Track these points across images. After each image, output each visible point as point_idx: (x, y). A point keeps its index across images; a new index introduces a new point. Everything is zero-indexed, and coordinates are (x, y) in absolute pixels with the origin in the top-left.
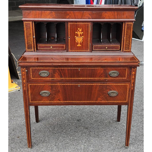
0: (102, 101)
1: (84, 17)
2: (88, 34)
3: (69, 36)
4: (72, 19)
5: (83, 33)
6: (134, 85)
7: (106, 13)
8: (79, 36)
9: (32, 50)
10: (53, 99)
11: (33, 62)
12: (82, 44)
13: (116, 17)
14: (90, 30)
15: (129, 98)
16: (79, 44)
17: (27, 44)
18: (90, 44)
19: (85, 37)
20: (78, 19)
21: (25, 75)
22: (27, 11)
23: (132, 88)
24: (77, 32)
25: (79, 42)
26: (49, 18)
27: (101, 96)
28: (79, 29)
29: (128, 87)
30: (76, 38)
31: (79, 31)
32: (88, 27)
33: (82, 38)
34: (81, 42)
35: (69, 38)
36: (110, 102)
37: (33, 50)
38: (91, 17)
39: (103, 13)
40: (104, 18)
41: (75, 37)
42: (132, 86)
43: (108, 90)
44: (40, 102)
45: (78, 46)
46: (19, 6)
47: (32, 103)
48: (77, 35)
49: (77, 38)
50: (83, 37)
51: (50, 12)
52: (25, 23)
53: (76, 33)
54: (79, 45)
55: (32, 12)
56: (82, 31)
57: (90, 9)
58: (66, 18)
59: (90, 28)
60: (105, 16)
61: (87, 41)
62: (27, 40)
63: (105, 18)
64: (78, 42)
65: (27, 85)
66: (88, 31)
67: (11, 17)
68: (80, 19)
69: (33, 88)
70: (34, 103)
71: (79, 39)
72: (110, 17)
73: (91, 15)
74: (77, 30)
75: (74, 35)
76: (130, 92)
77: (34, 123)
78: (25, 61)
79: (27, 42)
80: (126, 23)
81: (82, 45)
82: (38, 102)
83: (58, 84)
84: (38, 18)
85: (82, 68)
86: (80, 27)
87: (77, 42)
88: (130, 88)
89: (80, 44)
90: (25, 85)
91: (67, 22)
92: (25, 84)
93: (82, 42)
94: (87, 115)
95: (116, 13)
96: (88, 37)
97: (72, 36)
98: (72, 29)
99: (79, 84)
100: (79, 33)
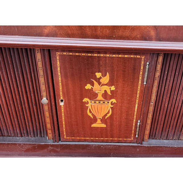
3: (62, 98)
5: (113, 88)
8: (100, 97)
12: (108, 121)
16: (99, 120)
18: (137, 122)
19: (122, 102)
24: (93, 84)
25: (99, 116)
28: (98, 75)
30: (88, 103)
31: (99, 83)
32: (135, 70)
33: (112, 104)
34: (106, 115)
35: (62, 104)
41: (86, 100)
45: (94, 125)
48: (93, 96)
49: (90, 104)
50: (114, 101)
53: (87, 87)
54: (98, 124)
56: (110, 84)
59: (144, 74)
64: (94, 116)
74: (90, 78)
81: (109, 124)
86: (102, 69)
87: (90, 114)
89: (103, 120)
91: (49, 50)
93: (109, 115)
96: (131, 103)
97: (72, 98)
100: (99, 89)
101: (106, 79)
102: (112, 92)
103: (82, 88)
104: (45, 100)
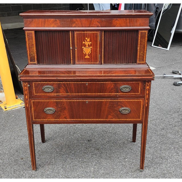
0: (113, 119)
1: (92, 26)
2: (97, 44)
3: (76, 47)
4: (79, 27)
5: (91, 43)
6: (148, 101)
7: (117, 20)
8: (87, 46)
9: (34, 63)
10: (58, 117)
11: (36, 76)
12: (90, 55)
13: (128, 24)
14: (99, 39)
15: (143, 116)
16: (87, 55)
17: (30, 56)
18: (99, 55)
19: (94, 48)
20: (86, 27)
21: (27, 90)
22: (29, 19)
23: (147, 104)
24: (85, 42)
25: (87, 54)
26: (54, 27)
27: (111, 114)
28: (86, 38)
29: (142, 104)
31: (87, 41)
32: (97, 36)
33: (91, 49)
35: (76, 49)
36: (122, 121)
37: (36, 62)
38: (100, 25)
39: (114, 21)
40: (114, 27)
41: (83, 47)
42: (146, 102)
43: (119, 107)
44: (44, 120)
45: (86, 57)
46: (20, 14)
47: (35, 121)
48: (85, 46)
49: (84, 49)
50: (91, 47)
51: (55, 20)
52: (26, 33)
53: (83, 43)
54: (87, 57)
55: (34, 20)
56: (90, 41)
57: (98, 16)
58: (72, 27)
59: (99, 38)
60: (115, 24)
61: (96, 52)
62: (29, 51)
63: (116, 26)
64: (86, 54)
65: (29, 102)
66: (97, 41)
67: (18, 24)
68: (87, 27)
69: (36, 104)
70: (38, 121)
71: (87, 50)
72: (122, 25)
73: (99, 23)
74: (84, 40)
75: (81, 45)
76: (144, 109)
77: (40, 143)
78: (27, 75)
79: (30, 53)
80: (140, 32)
81: (90, 56)
82: (42, 120)
83: (63, 101)
84: (41, 27)
85: (90, 82)
86: (88, 36)
87: (84, 53)
88: (144, 105)
89: (89, 55)
90: (27, 102)
91: (73, 31)
92: (28, 100)
93: (90, 53)
94: (99, 135)
95: (128, 20)
96: (97, 48)
97: (79, 47)
98: (79, 39)
99: (87, 101)
100: (87, 43)
101: (88, 40)
102: (90, 44)
103: (82, 43)
104: (71, 48)
